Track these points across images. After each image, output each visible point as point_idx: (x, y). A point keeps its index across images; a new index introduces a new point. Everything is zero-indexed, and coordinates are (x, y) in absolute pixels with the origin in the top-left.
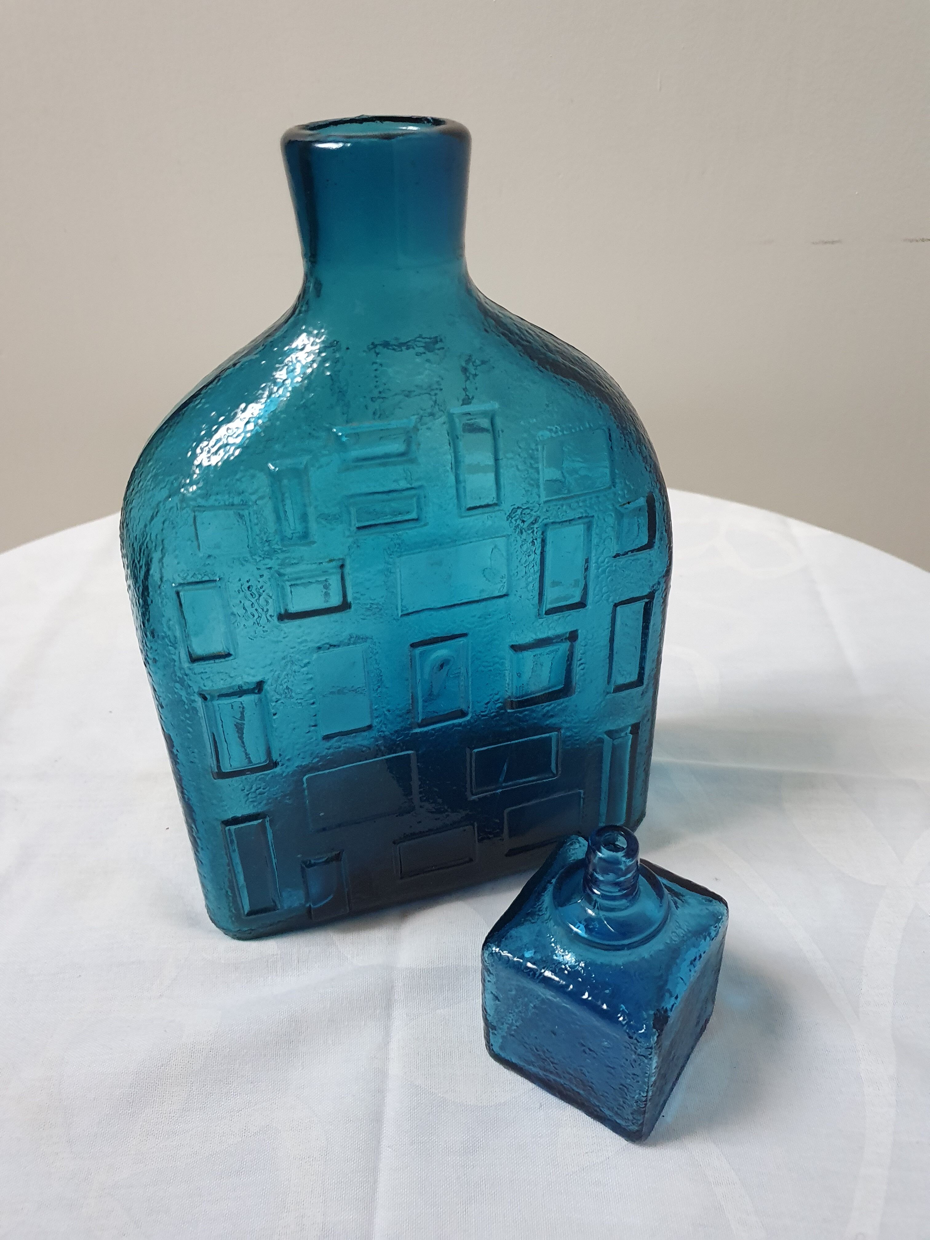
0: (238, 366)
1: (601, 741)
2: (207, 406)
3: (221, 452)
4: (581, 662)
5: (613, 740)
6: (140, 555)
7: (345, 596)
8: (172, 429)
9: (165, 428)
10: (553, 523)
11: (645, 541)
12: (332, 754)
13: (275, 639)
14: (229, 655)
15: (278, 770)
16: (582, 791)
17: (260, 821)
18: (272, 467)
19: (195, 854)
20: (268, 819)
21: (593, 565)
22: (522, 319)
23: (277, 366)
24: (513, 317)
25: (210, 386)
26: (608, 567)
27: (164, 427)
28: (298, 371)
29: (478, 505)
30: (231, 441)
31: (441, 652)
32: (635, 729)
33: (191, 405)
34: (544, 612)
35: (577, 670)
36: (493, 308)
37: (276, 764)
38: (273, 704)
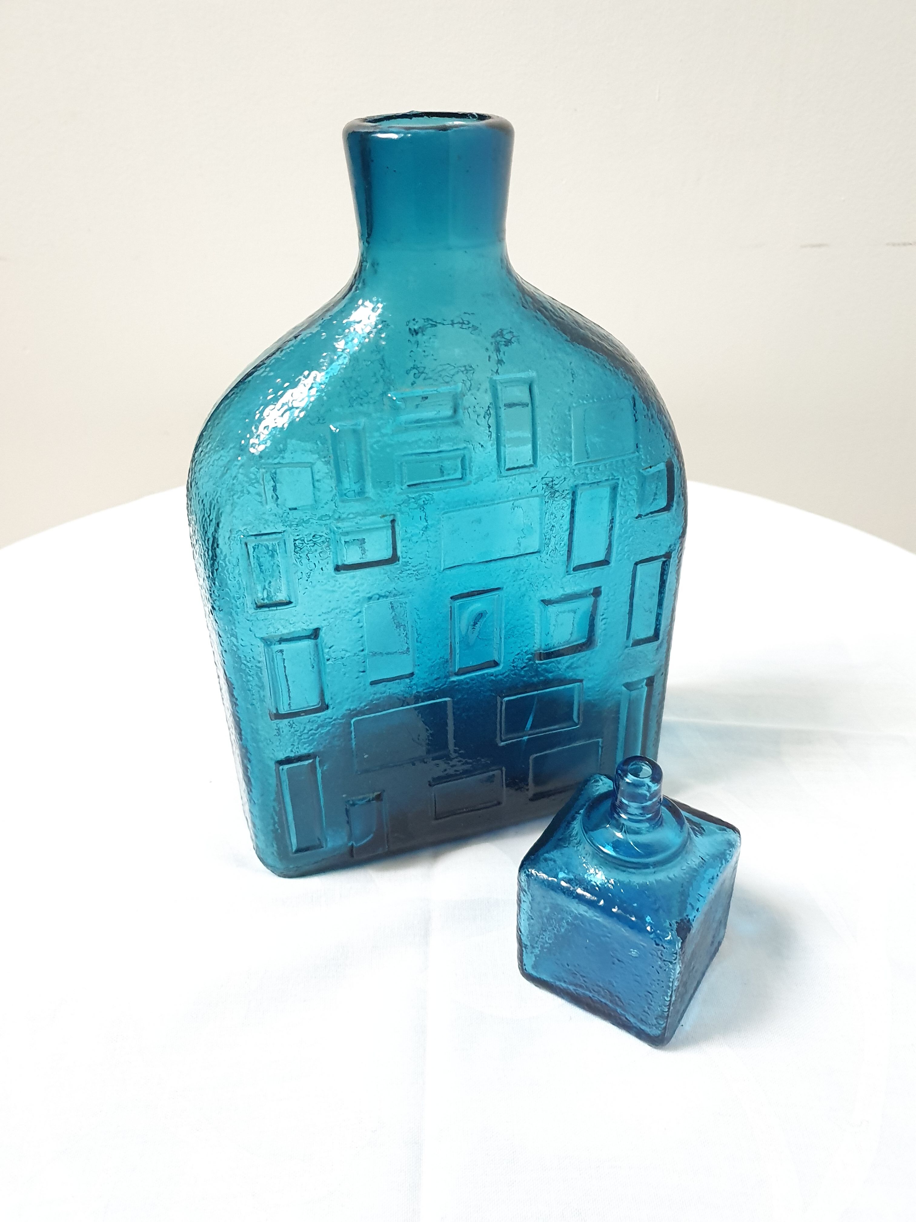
0: (299, 337)
1: (619, 693)
2: (272, 374)
3: (287, 414)
4: (604, 617)
5: (631, 691)
6: (210, 510)
7: (395, 549)
8: (239, 395)
9: (232, 395)
10: (583, 484)
11: (664, 504)
12: (378, 699)
13: (331, 589)
14: (290, 603)
15: (328, 713)
16: (600, 740)
17: (311, 761)
18: (333, 428)
19: (249, 793)
20: (318, 759)
21: (617, 525)
22: (553, 299)
23: (337, 337)
24: (546, 296)
25: (274, 356)
26: (631, 527)
27: (230, 395)
28: (356, 341)
29: (516, 466)
30: (296, 404)
31: (477, 605)
32: (650, 682)
33: (255, 374)
34: (572, 569)
35: (600, 626)
36: (530, 288)
37: (327, 707)
38: (327, 650)
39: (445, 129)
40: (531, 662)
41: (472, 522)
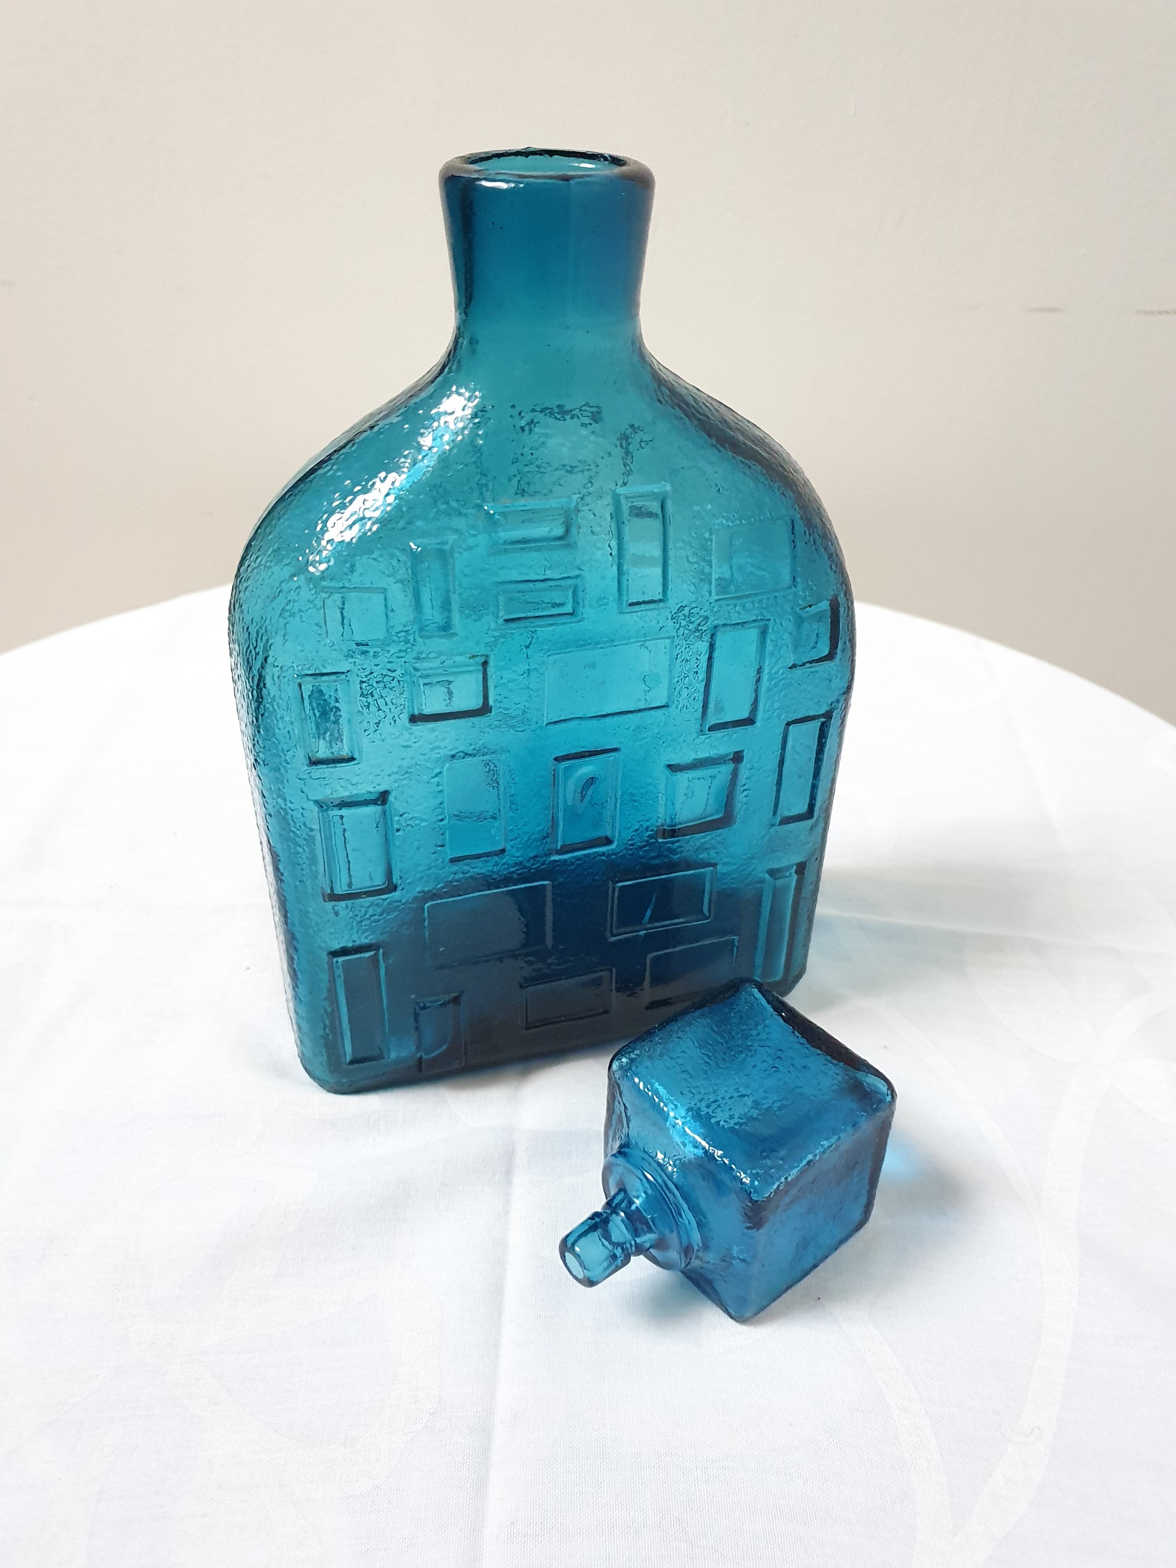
0: (376, 429)
1: (762, 881)
2: (339, 473)
4: (745, 787)
5: (776, 879)
7: (486, 697)
8: (298, 497)
9: (289, 497)
10: (724, 625)
11: (826, 651)
13: (405, 744)
14: (352, 759)
15: (396, 895)
16: (736, 938)
17: (372, 953)
18: (413, 546)
20: (381, 951)
21: (765, 677)
24: (690, 387)
25: (343, 451)
26: (783, 679)
27: (287, 497)
28: (446, 438)
29: (641, 600)
30: (368, 514)
31: (586, 768)
32: (801, 868)
33: (320, 471)
35: (740, 798)
36: (668, 377)
37: (395, 888)
38: (397, 818)
39: (566, 179)
40: (653, 840)
41: (585, 668)
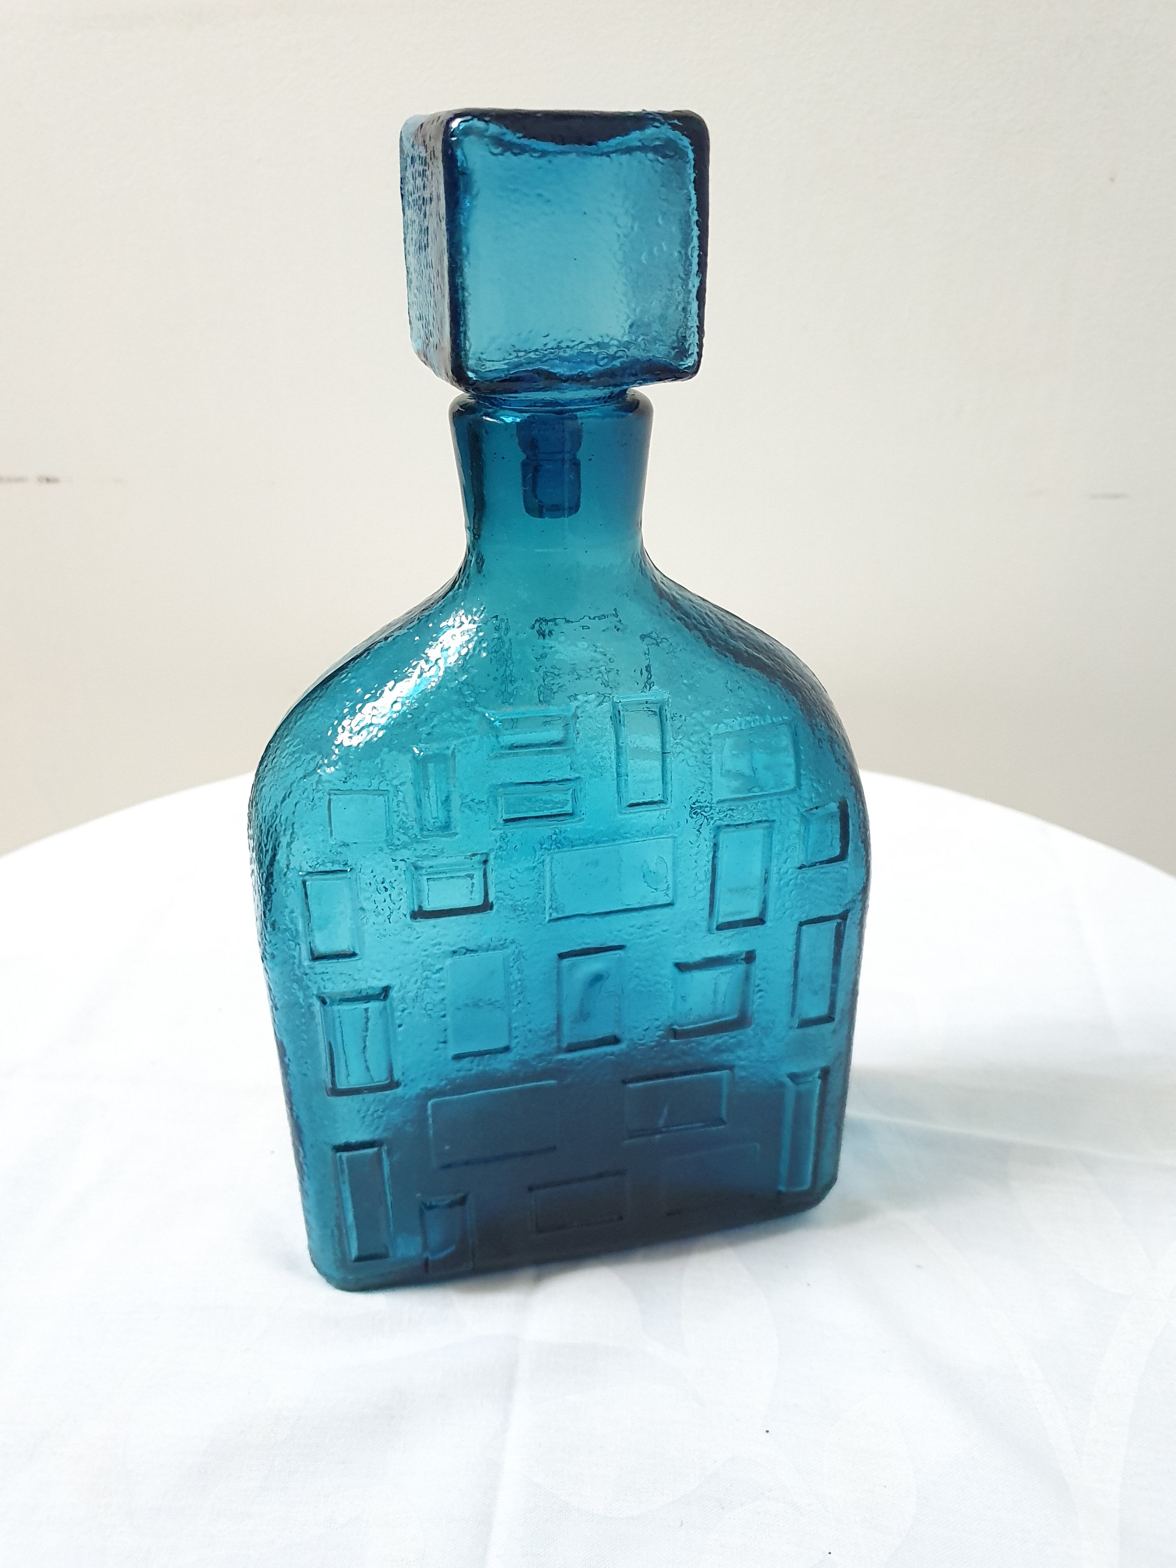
0: (390, 639)
1: (782, 1085)
2: (353, 681)
3: (364, 732)
4: (759, 988)
5: (798, 1085)
6: (267, 838)
7: (486, 895)
8: (314, 703)
9: (307, 701)
10: (728, 826)
11: (837, 852)
12: (463, 1078)
13: (407, 940)
14: (354, 955)
15: (399, 1091)
16: (758, 1144)
17: (375, 1149)
18: (417, 751)
19: (301, 1184)
20: (385, 1148)
21: (774, 876)
22: (704, 600)
23: (432, 643)
24: (692, 597)
25: (359, 659)
26: (792, 879)
28: (453, 650)
29: (641, 801)
30: (375, 721)
31: (593, 965)
32: (825, 1073)
33: (336, 679)
34: (715, 927)
35: (755, 998)
36: (671, 587)
37: (397, 1085)
38: (399, 1013)
40: (664, 1041)
41: (588, 866)
